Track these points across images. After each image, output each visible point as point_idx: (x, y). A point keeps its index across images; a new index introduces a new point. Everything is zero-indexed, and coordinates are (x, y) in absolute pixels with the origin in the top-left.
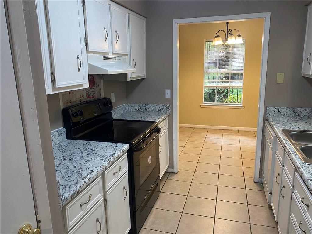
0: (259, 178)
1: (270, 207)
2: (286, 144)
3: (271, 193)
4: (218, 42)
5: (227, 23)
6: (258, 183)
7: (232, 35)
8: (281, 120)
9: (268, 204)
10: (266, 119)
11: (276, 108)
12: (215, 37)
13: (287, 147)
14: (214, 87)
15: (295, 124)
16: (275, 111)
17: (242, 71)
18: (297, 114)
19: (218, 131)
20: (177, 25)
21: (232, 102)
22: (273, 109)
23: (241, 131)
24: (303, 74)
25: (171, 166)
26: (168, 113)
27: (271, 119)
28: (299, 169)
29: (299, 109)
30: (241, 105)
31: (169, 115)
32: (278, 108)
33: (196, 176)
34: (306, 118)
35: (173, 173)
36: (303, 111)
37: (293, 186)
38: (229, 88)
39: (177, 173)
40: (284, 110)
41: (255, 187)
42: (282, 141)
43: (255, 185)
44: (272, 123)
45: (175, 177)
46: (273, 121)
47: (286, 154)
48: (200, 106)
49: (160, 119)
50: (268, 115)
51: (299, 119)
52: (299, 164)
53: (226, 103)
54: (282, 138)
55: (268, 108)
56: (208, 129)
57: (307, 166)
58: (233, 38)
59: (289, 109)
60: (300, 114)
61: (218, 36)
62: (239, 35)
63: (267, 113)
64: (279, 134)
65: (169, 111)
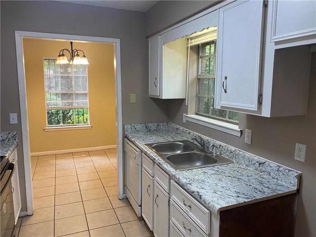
0: (123, 194)
1: (141, 219)
2: (154, 157)
3: (141, 206)
4: (63, 61)
5: (71, 43)
6: (122, 199)
7: (78, 55)
8: (138, 136)
9: (139, 216)
10: (125, 137)
11: (132, 125)
12: (60, 56)
13: (156, 159)
14: (59, 108)
15: (151, 138)
16: (131, 128)
17: (87, 92)
18: (149, 129)
19: (67, 154)
20: (21, 37)
21: (78, 123)
22: (130, 126)
23: (91, 151)
24: (150, 95)
25: (24, 208)
26: (16, 143)
27: (130, 137)
28: (174, 177)
29: (150, 124)
30: (88, 125)
31: (17, 145)
32: (134, 125)
33: (58, 211)
34: (156, 132)
35: (27, 216)
36: (152, 126)
37: (169, 194)
38: (75, 109)
39: (32, 215)
40: (139, 127)
41: (121, 204)
42: (149, 154)
43: (120, 202)
44: (133, 139)
45: (32, 220)
46: (133, 138)
47: (156, 166)
48: (44, 129)
49: (9, 152)
50: (126, 132)
51: (151, 133)
52: (173, 172)
53: (73, 125)
54: (148, 152)
55: (125, 126)
56: (56, 154)
57: (179, 172)
58: (79, 58)
59: (142, 125)
60: (150, 129)
61: (63, 55)
62: (84, 56)
63: (125, 130)
64: (144, 149)
65: (17, 140)
